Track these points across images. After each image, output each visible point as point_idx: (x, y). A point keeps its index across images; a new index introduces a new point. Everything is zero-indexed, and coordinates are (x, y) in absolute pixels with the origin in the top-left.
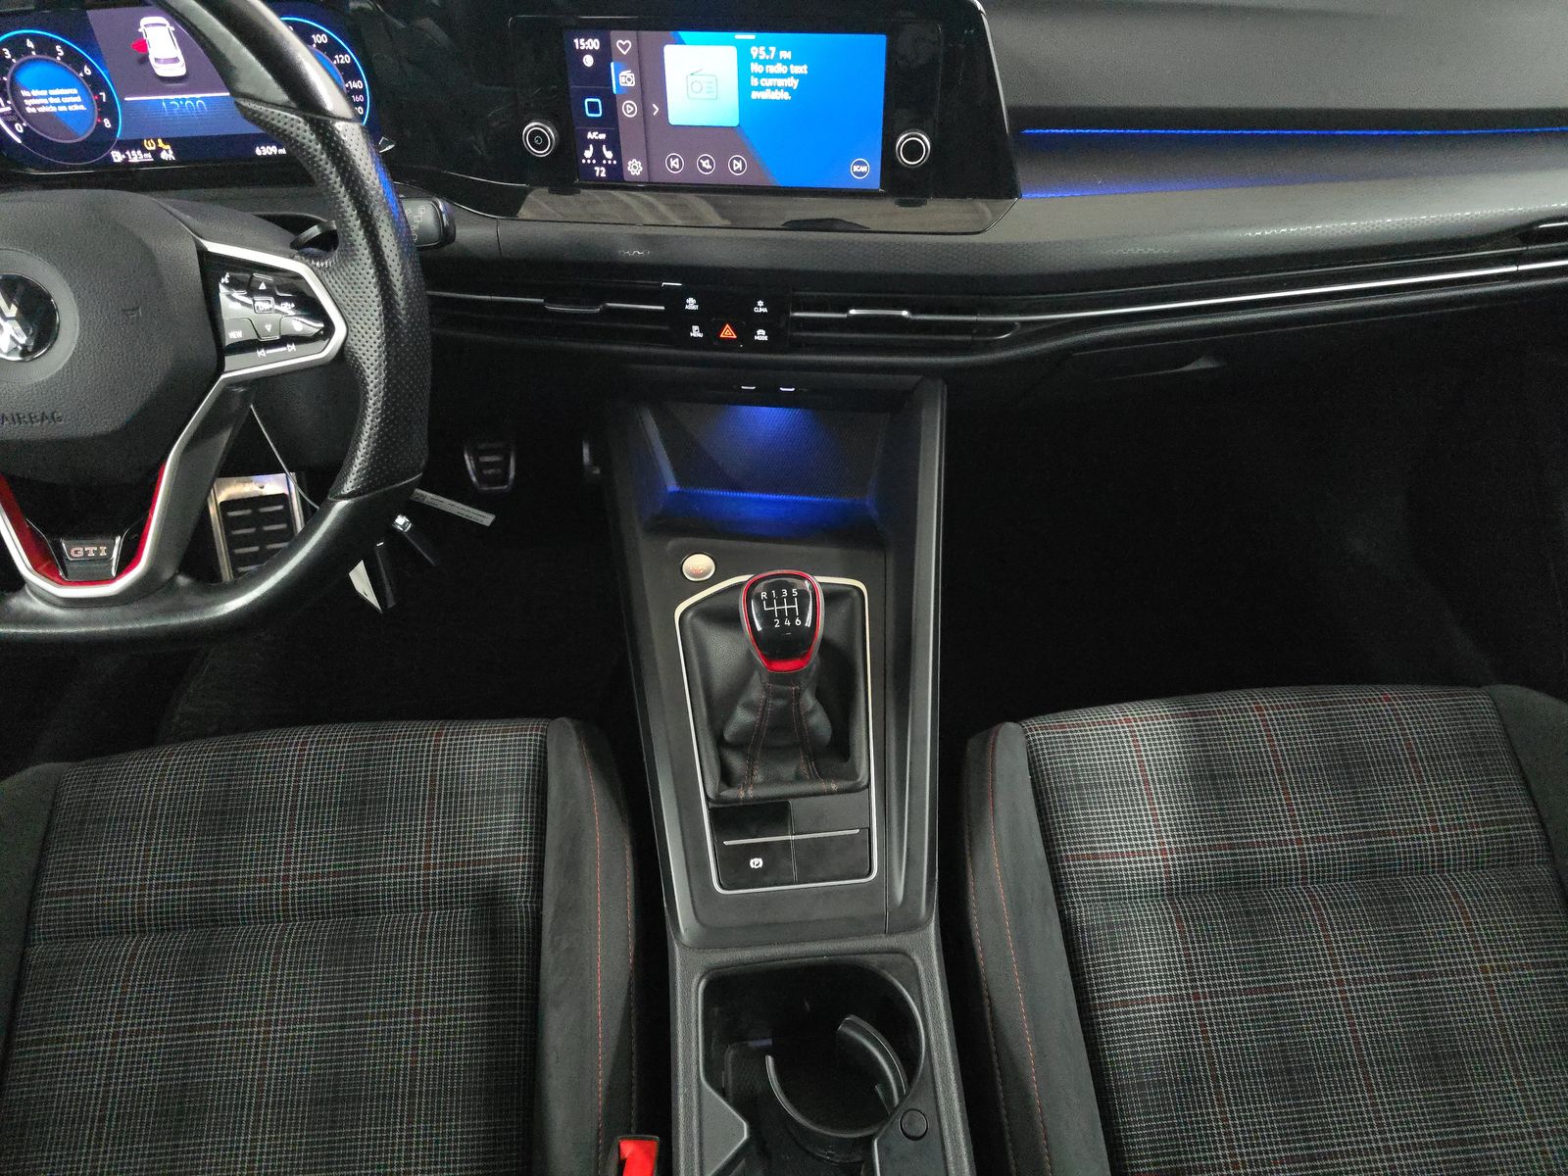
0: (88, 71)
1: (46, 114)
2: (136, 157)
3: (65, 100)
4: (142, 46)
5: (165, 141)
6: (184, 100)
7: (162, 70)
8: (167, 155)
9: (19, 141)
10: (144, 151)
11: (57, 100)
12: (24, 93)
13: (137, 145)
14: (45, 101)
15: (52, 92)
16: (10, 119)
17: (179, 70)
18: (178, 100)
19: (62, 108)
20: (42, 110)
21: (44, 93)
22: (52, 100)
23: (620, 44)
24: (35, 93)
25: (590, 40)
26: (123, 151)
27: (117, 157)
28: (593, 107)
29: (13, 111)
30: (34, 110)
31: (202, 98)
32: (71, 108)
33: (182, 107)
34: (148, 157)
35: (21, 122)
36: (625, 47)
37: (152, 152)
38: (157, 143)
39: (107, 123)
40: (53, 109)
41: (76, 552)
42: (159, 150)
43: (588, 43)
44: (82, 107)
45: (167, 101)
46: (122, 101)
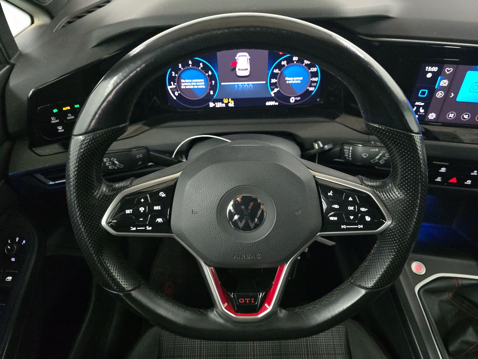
0: (210, 73)
1: (189, 89)
2: (219, 105)
3: (198, 84)
4: (235, 64)
5: (232, 100)
6: (245, 84)
7: (240, 73)
8: (231, 104)
9: (175, 98)
10: (223, 103)
11: (195, 84)
12: (182, 81)
13: (221, 101)
14: (190, 84)
15: (194, 81)
16: (174, 90)
17: (247, 73)
18: (242, 84)
19: (196, 87)
20: (187, 87)
21: (190, 81)
22: (193, 84)
23: (447, 70)
24: (187, 81)
25: (434, 67)
26: (214, 103)
27: (212, 105)
28: (423, 93)
29: (176, 87)
30: (184, 87)
31: (252, 84)
32: (199, 87)
33: (243, 87)
34: (224, 105)
35: (178, 91)
36: (448, 71)
37: (226, 103)
38: (228, 100)
39: (212, 93)
40: (192, 87)
41: (241, 301)
42: (229, 102)
43: (432, 69)
44: (204, 87)
45: (238, 85)
46: (220, 84)
